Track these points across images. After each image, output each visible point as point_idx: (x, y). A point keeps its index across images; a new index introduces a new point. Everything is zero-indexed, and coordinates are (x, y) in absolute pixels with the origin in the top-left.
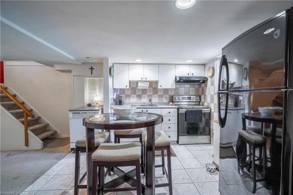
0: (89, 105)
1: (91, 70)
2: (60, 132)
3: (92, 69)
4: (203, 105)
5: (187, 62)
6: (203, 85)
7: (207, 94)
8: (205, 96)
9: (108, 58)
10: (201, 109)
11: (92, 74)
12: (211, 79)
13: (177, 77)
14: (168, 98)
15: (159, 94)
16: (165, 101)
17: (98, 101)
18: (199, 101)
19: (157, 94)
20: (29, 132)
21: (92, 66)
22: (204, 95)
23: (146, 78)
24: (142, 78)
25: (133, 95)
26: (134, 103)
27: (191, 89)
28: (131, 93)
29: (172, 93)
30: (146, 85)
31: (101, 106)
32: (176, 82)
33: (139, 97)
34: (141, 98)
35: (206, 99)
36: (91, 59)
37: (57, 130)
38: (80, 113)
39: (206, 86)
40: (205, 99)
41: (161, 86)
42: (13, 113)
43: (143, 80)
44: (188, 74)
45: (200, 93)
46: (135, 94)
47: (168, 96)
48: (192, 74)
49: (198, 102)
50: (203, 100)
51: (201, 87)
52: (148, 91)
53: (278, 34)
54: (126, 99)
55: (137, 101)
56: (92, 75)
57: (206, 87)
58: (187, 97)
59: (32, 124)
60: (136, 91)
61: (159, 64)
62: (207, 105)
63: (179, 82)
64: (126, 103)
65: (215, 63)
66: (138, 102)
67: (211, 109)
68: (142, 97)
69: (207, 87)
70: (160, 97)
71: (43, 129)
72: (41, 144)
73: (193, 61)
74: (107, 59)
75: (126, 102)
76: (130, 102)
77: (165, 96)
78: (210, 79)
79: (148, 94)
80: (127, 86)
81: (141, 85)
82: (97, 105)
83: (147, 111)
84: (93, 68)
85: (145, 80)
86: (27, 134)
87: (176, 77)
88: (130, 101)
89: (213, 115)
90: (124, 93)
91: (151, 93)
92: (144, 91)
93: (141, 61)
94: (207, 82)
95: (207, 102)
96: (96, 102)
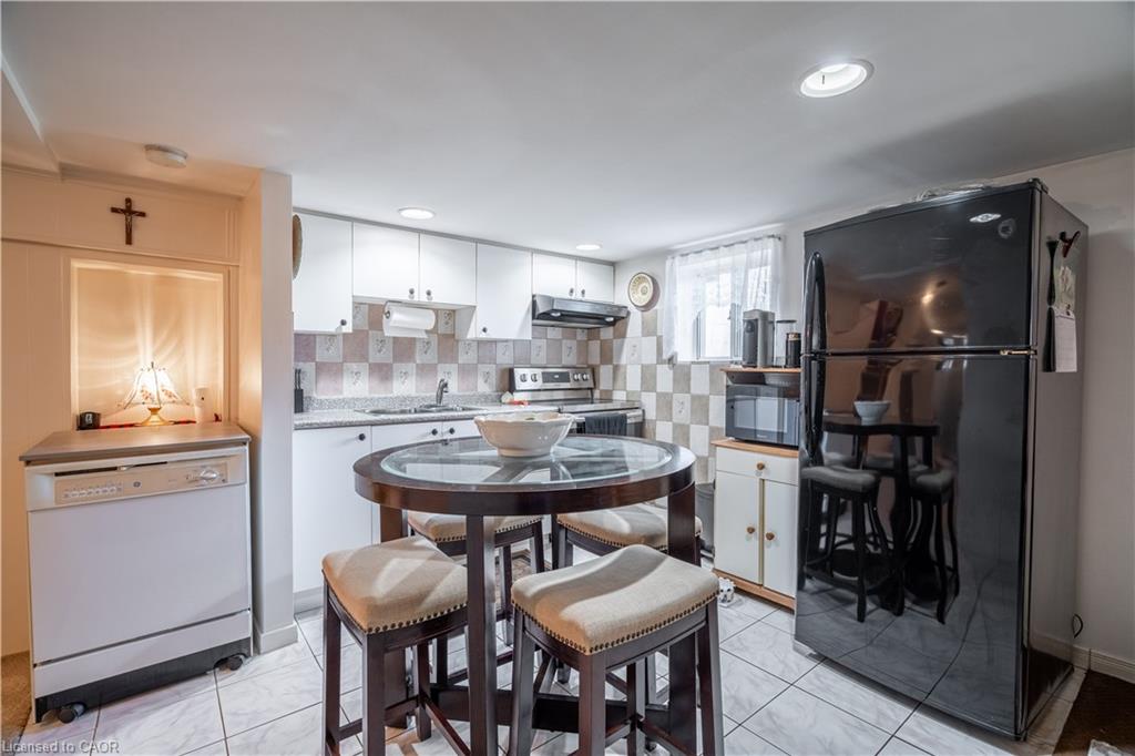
0: (90, 422)
1: (121, 218)
3: (128, 211)
4: (610, 400)
5: (581, 247)
6: (607, 333)
7: (623, 361)
8: (616, 368)
9: (290, 176)
10: (620, 412)
11: (129, 241)
12: (645, 313)
13: (537, 299)
14: (494, 379)
15: (460, 362)
16: (484, 387)
17: (163, 397)
18: (592, 386)
19: (454, 359)
21: (132, 197)
22: (611, 366)
23: (429, 293)
24: (412, 292)
25: (354, 366)
26: (357, 399)
27: (566, 343)
28: (345, 357)
29: (505, 359)
30: (420, 323)
31: (176, 423)
32: (533, 318)
33: (382, 372)
34: (392, 376)
35: (620, 379)
36: (180, 159)
38: (115, 469)
39: (623, 335)
40: (615, 379)
41: (485, 330)
43: (416, 299)
44: (572, 291)
45: (595, 359)
46: (364, 358)
47: (492, 369)
48: (583, 292)
49: (588, 389)
50: (604, 384)
51: (598, 338)
52: (419, 346)
53: (1011, 229)
54: (321, 384)
55: (370, 392)
56: (128, 249)
57: (619, 340)
58: (557, 373)
60: (368, 344)
61: (478, 241)
62: (625, 399)
63: (546, 316)
64: (321, 403)
65: (668, 263)
66: (376, 396)
67: (644, 411)
68: (395, 374)
69: (627, 341)
70: (466, 371)
73: (601, 246)
74: (282, 181)
75: (323, 397)
76: (341, 397)
77: (483, 368)
78: (640, 313)
79: (418, 362)
80: (343, 323)
81: (400, 323)
82: (154, 418)
83: (452, 431)
84: (136, 208)
85: (424, 299)
87: (533, 296)
88: (341, 393)
89: (654, 430)
90: (310, 357)
91: (431, 357)
92: (404, 348)
93: (428, 215)
94: (626, 325)
95: (625, 390)
96: (152, 399)
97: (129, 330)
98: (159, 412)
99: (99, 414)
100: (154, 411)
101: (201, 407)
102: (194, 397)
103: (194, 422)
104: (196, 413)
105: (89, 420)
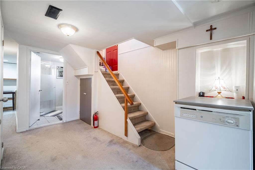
0: (202, 95)
1: (209, 32)
2: (159, 126)
3: (211, 29)
11: (211, 39)
17: (222, 89)
20: (129, 120)
31: (227, 98)
37: (156, 123)
42: (118, 97)
56: (212, 41)
59: (134, 110)
71: (143, 118)
72: (138, 140)
82: (219, 95)
84: (213, 27)
86: (126, 123)
96: (218, 89)
97: (213, 68)
98: (221, 94)
99: (204, 93)
100: (219, 93)
101: (236, 93)
102: (234, 89)
103: (234, 98)
104: (234, 95)
105: (201, 94)
